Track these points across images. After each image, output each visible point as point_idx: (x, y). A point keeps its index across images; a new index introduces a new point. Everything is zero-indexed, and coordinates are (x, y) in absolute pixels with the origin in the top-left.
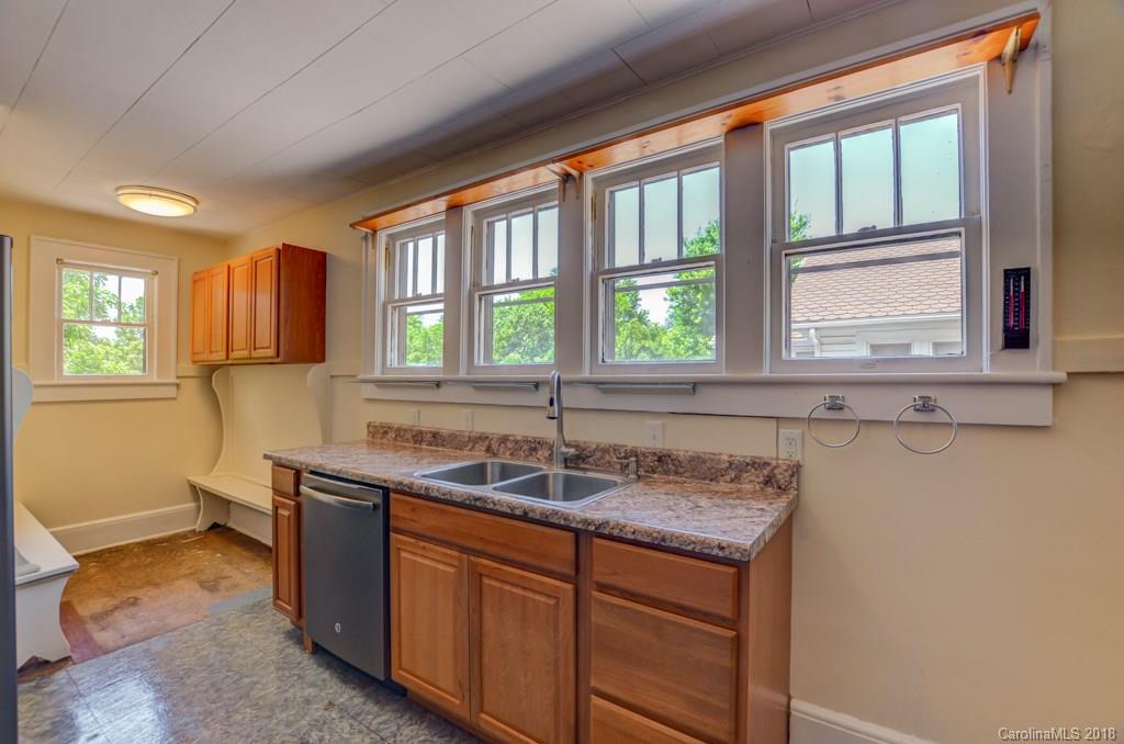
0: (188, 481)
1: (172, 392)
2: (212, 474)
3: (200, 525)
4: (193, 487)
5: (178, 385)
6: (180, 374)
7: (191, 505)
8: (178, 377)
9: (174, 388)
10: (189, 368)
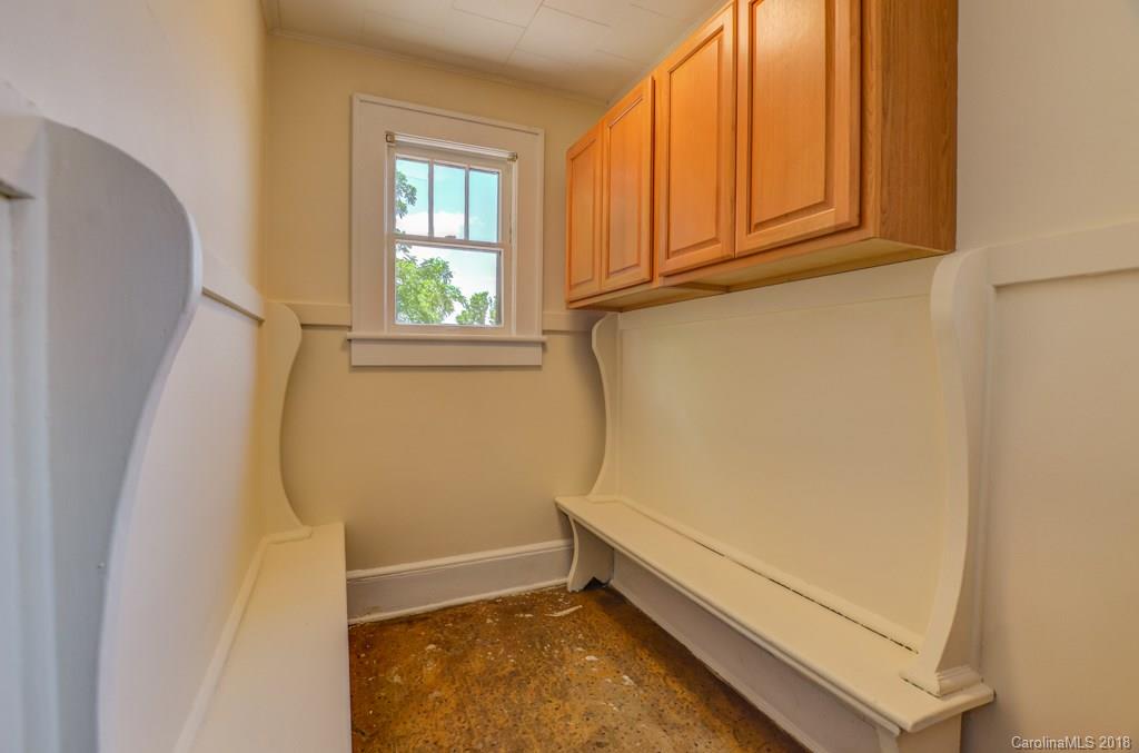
0: (556, 504)
1: (531, 356)
2: (593, 496)
3: (573, 579)
4: (564, 516)
5: (543, 344)
6: (546, 328)
7: (558, 544)
8: (544, 332)
9: (539, 349)
10: (560, 317)
